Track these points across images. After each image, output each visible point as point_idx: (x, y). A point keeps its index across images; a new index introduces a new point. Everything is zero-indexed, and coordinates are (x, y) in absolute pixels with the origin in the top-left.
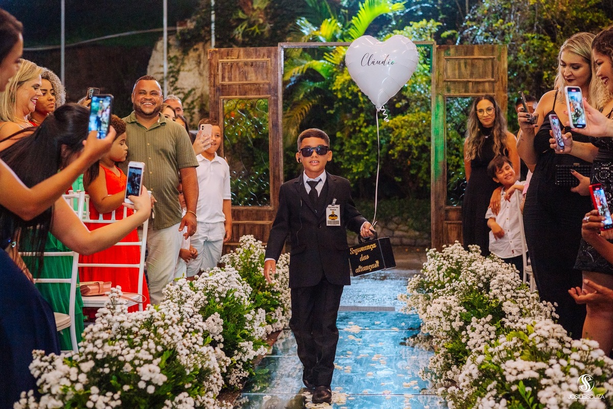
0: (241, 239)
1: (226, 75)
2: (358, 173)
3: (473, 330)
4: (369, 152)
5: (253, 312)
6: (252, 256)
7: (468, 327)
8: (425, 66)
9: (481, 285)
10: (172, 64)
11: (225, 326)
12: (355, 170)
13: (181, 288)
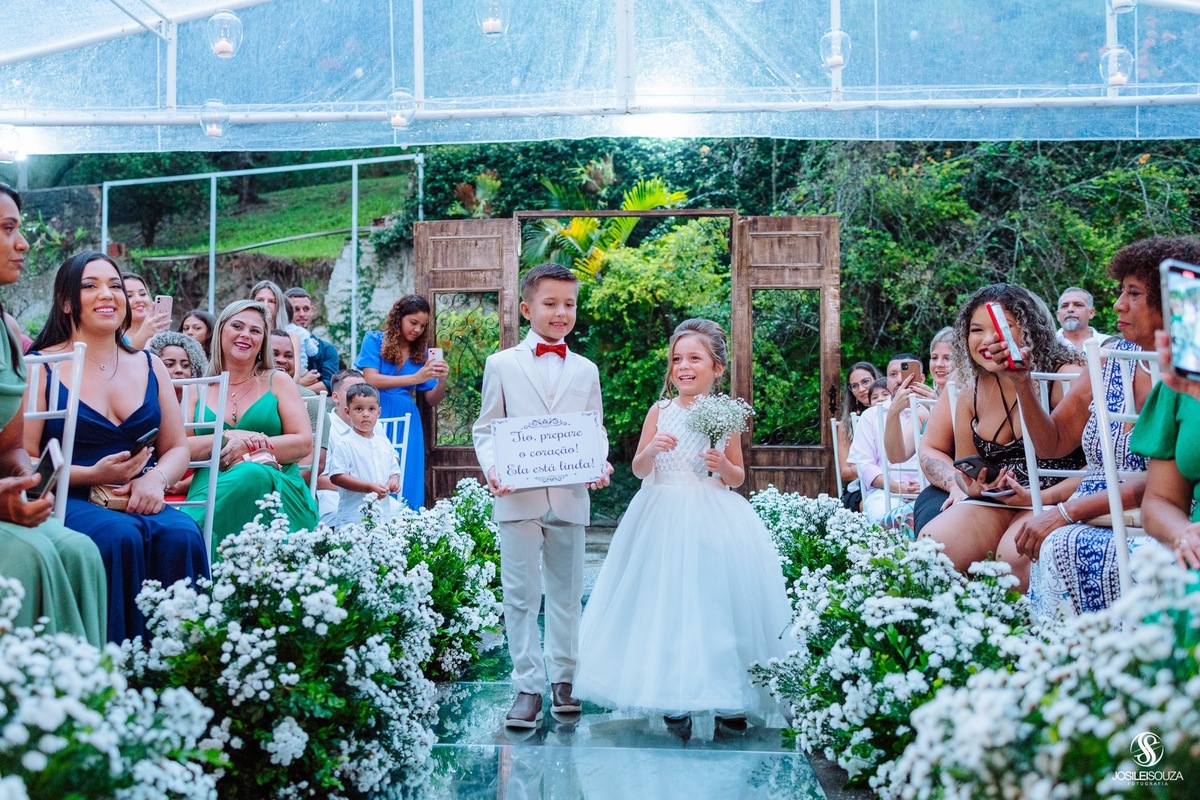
0: (460, 483)
1: (440, 256)
2: (622, 426)
3: (804, 586)
4: (638, 397)
5: (477, 567)
6: (475, 508)
7: (796, 583)
8: (716, 276)
9: (813, 528)
10: (363, 279)
11: (435, 585)
12: (618, 422)
13: (370, 507)
